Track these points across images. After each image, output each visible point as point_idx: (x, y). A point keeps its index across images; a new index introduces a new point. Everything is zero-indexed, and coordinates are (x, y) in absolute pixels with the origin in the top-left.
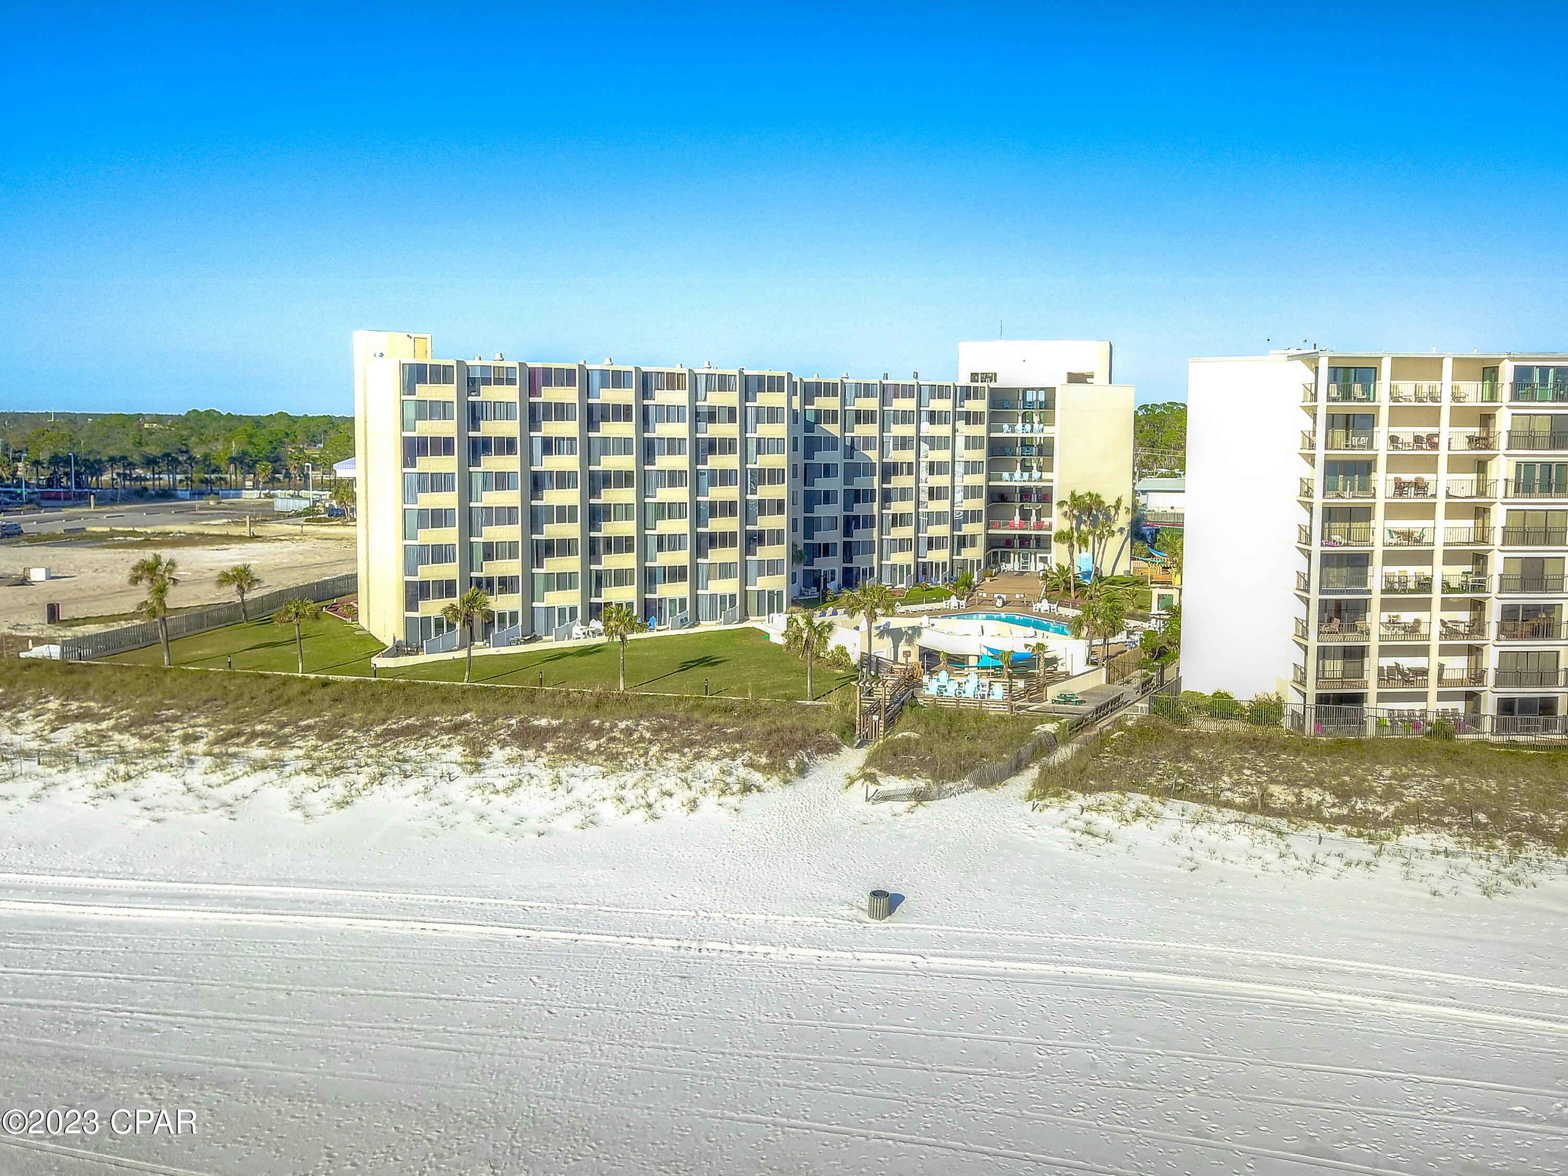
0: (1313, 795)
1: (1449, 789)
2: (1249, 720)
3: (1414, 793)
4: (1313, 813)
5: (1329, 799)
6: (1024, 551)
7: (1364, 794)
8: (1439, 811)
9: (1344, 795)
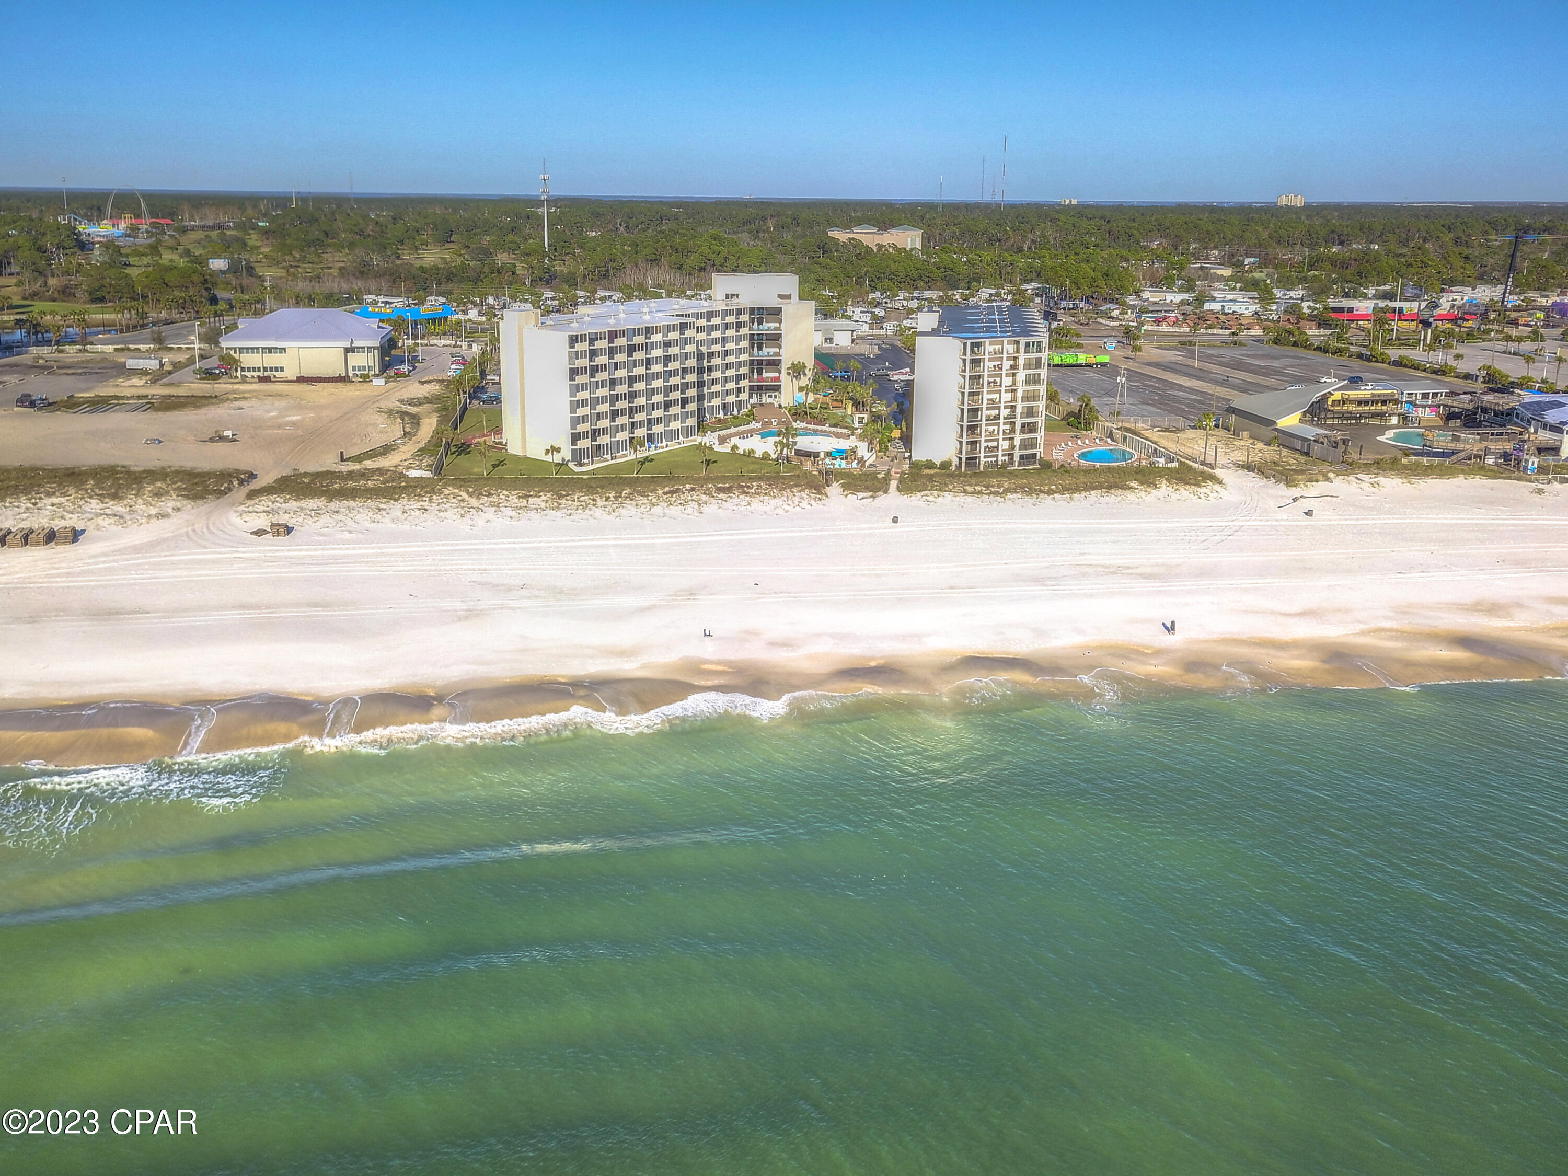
0: (978, 488)
1: (1014, 483)
2: (939, 468)
3: (1006, 485)
4: (980, 492)
5: (984, 489)
6: (760, 392)
7: (993, 486)
8: (1015, 489)
9: (987, 487)
